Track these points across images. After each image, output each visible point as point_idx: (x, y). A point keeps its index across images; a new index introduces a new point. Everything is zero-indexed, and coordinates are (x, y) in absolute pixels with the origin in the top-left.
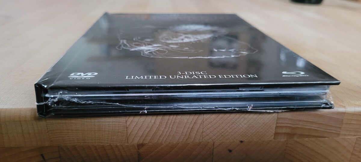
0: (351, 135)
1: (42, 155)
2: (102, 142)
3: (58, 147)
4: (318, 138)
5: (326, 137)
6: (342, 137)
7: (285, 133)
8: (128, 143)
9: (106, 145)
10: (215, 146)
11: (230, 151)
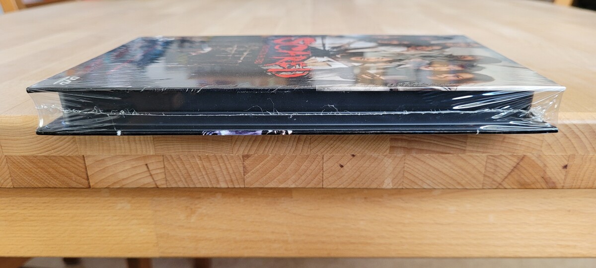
0: (480, 151)
1: (146, 165)
2: (207, 152)
3: (163, 156)
4: (441, 155)
5: (449, 153)
6: (469, 154)
7: (401, 147)
8: (232, 153)
9: (212, 155)
10: (325, 159)
11: (342, 166)
